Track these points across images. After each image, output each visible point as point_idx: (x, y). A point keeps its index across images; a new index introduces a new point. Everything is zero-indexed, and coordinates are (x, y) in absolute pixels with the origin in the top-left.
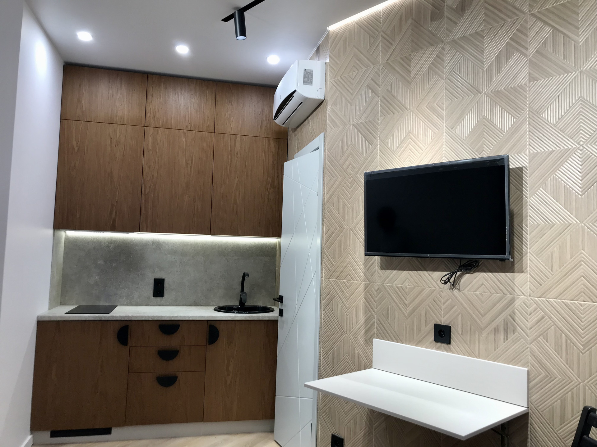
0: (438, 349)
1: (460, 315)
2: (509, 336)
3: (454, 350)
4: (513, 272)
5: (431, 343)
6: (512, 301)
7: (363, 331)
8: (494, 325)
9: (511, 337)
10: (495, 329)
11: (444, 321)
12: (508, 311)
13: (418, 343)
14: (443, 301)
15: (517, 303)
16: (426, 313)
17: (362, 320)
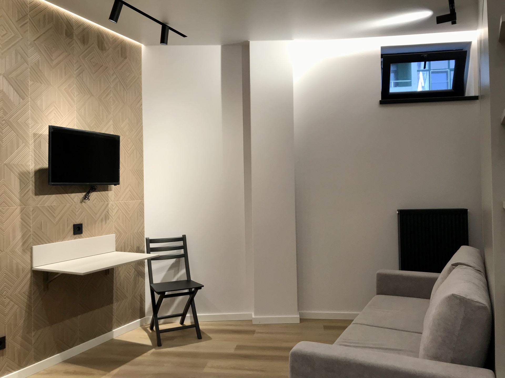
0: (75, 238)
1: (86, 216)
2: (107, 222)
3: (83, 236)
4: (108, 191)
5: (71, 236)
6: (108, 205)
7: (21, 244)
8: (101, 218)
9: (108, 221)
10: (101, 219)
11: (78, 222)
12: (106, 210)
13: (63, 239)
14: (77, 210)
15: (110, 205)
16: (67, 219)
17: (19, 235)
